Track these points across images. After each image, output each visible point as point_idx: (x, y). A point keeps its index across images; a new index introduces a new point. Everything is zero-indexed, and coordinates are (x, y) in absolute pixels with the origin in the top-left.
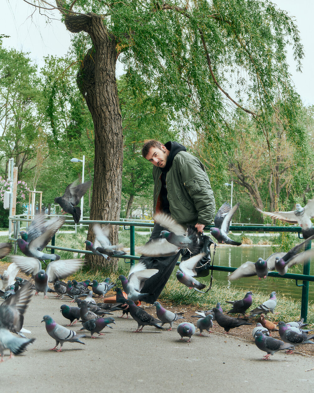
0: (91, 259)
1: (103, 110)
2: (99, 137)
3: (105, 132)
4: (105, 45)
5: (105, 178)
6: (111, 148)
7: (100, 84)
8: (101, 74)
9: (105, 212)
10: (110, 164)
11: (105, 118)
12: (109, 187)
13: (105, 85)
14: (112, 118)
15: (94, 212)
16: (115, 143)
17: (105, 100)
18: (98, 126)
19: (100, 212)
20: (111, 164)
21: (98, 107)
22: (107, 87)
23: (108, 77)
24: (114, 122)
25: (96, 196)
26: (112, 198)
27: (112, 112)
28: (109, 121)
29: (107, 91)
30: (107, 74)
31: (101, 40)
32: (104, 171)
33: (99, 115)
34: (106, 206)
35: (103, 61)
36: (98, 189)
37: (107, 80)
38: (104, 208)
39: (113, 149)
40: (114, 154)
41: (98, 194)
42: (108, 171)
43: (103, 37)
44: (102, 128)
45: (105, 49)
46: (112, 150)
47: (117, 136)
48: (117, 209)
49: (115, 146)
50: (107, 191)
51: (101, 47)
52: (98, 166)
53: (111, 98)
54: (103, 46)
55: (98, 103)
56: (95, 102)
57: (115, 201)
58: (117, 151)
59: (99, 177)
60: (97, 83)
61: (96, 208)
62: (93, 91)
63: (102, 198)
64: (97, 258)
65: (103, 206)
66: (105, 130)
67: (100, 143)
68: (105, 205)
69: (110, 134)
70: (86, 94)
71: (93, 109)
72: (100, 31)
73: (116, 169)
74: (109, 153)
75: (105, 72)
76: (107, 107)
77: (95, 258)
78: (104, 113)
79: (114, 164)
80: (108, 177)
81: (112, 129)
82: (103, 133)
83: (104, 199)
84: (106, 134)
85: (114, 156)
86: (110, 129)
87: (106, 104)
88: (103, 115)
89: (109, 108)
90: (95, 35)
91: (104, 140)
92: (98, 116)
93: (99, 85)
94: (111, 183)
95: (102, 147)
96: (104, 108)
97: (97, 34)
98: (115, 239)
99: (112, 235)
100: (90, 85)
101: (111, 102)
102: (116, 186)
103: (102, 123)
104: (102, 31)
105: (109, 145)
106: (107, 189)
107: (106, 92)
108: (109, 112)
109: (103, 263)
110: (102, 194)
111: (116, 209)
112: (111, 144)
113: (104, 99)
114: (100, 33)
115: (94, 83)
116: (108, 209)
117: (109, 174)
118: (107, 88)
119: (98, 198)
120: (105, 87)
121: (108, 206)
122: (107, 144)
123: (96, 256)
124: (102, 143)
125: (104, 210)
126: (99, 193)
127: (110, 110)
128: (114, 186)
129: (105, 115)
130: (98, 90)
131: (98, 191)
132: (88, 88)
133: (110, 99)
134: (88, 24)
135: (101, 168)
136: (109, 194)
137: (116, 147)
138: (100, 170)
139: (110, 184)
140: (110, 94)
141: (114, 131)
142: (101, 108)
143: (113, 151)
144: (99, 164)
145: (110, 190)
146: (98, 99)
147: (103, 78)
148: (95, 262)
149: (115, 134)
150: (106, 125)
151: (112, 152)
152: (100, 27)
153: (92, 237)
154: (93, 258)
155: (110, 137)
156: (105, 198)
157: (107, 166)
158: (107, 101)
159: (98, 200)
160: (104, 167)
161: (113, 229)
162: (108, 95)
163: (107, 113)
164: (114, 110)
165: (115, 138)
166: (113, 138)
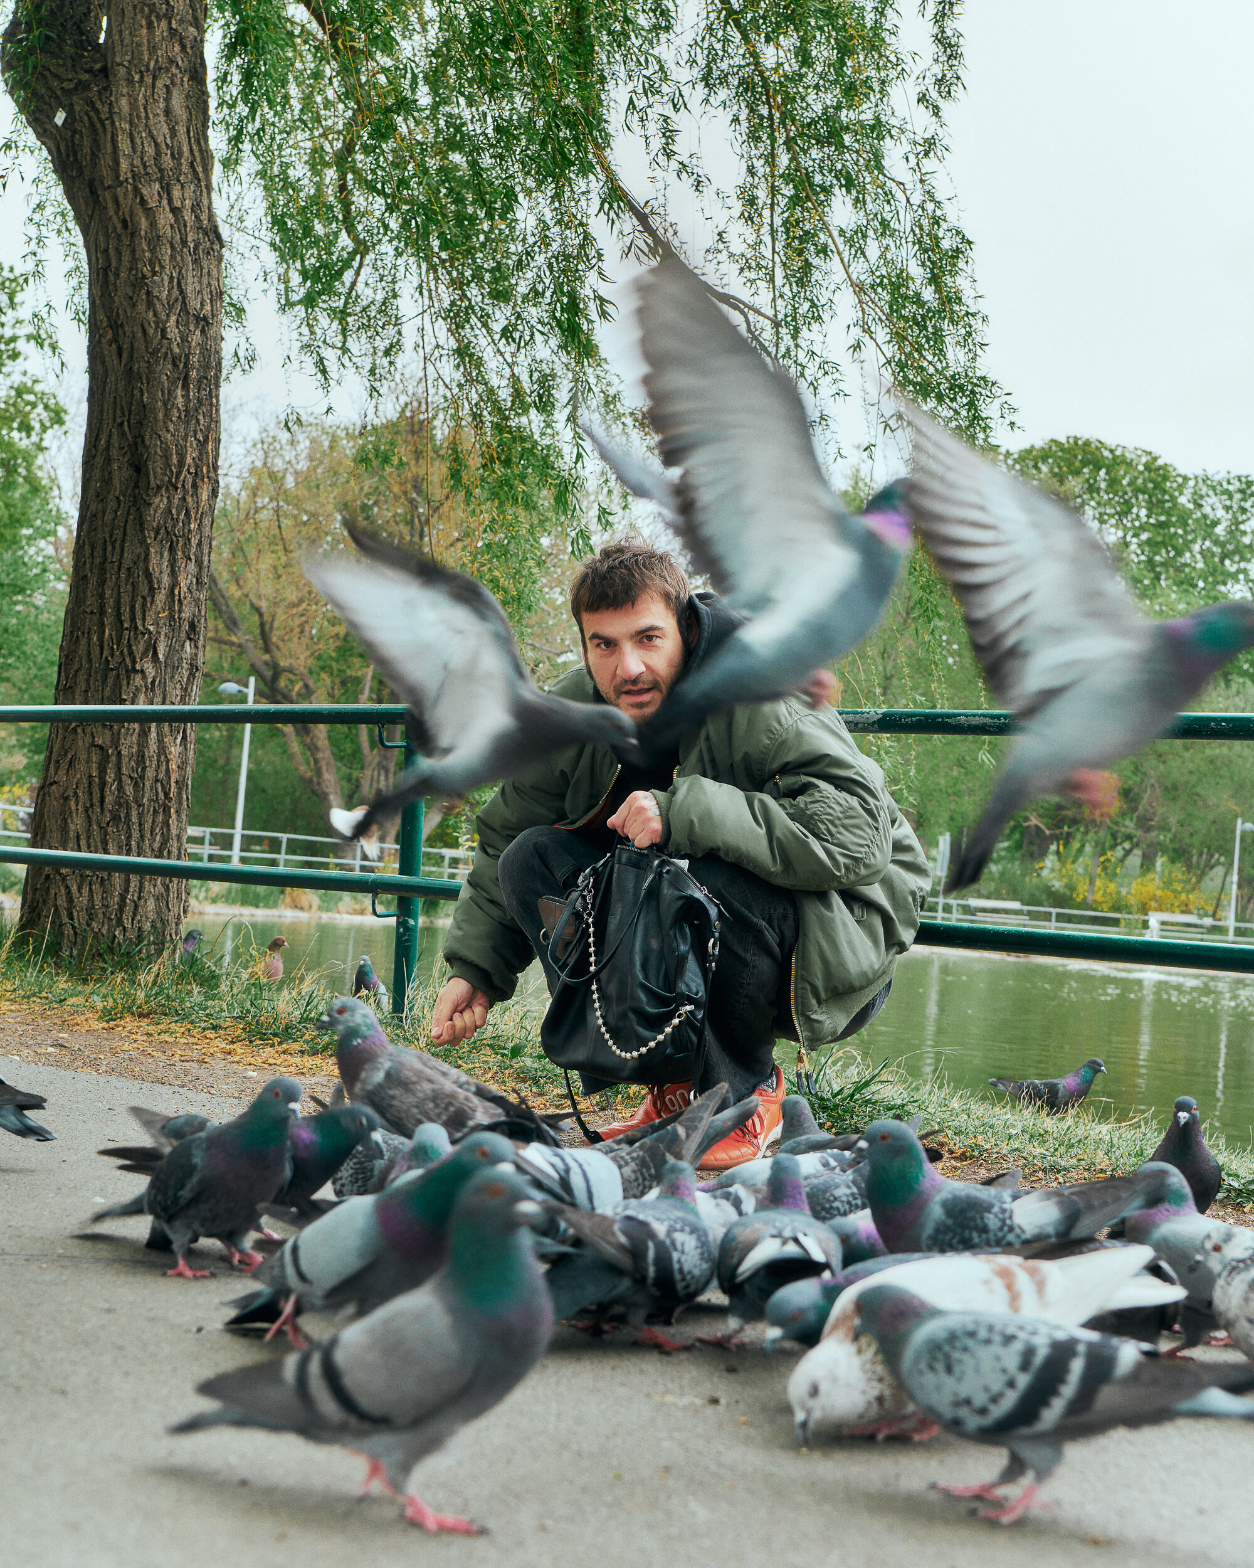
0: (62, 902)
1: (143, 202)
2: (116, 326)
3: (150, 305)
5: (141, 523)
6: (173, 382)
7: (137, 77)
8: (144, 31)
9: (138, 680)
10: (167, 457)
11: (155, 241)
12: (159, 564)
13: (160, 84)
14: (184, 242)
15: (82, 677)
16: (194, 360)
17: (158, 153)
18: (117, 275)
19: (110, 681)
20: (175, 460)
21: (121, 184)
22: (169, 91)
23: (177, 48)
24: (196, 262)
25: (91, 603)
26: (171, 617)
27: (188, 216)
28: (172, 257)
29: (167, 112)
30: (173, 32)
32: (136, 486)
33: (124, 223)
34: (144, 654)
36: (103, 571)
37: (172, 61)
38: (134, 662)
39: (185, 387)
40: (189, 415)
41: (102, 596)
42: (159, 488)
44: (134, 286)
46: (179, 392)
47: (203, 331)
48: (192, 675)
49: (194, 374)
50: (150, 582)
52: (108, 460)
53: (186, 149)
55: (124, 165)
56: (106, 160)
57: (183, 635)
58: (200, 401)
59: (108, 517)
60: (122, 71)
61: (90, 661)
62: (99, 105)
63: (126, 617)
64: (91, 899)
65: (131, 653)
66: (148, 293)
67: (120, 356)
68: (139, 648)
69: (173, 319)
70: (60, 118)
71: (93, 192)
73: (195, 486)
74: (165, 404)
75: (164, 24)
76: (167, 189)
77: (82, 901)
78: (149, 212)
79: (189, 460)
80: (155, 515)
81: (182, 292)
82: (141, 307)
83: (133, 619)
84: (155, 315)
85: (187, 423)
86: (175, 290)
87: (161, 170)
88: (144, 224)
89: (176, 193)
91: (140, 344)
92: (119, 226)
93: (130, 81)
94: (172, 550)
95: (130, 375)
96: (151, 191)
98: (178, 812)
99: (166, 795)
100: (86, 77)
101: (185, 168)
102: (192, 567)
103: (134, 260)
105: (165, 370)
106: (148, 575)
107: (162, 118)
108: (175, 211)
109: (120, 922)
110: (125, 599)
111: (186, 674)
112: (175, 365)
113: (150, 150)
115: (105, 71)
116: (150, 672)
117: (160, 502)
118: (167, 100)
119: (102, 612)
120: (161, 91)
121: (155, 654)
122: (157, 362)
123: (85, 891)
124: (131, 357)
125: (136, 671)
126: (108, 593)
127: (177, 204)
128: (181, 562)
129: (153, 224)
130: (124, 102)
131: (102, 583)
132: (68, 93)
133: (180, 153)
135: (120, 472)
136: (161, 597)
137: (200, 381)
138: (116, 482)
139: (166, 554)
140: (181, 129)
141: (194, 303)
142: (136, 190)
143: (186, 396)
144: (114, 453)
145: (166, 580)
146: (124, 145)
147: (153, 49)
148: (80, 917)
149: (197, 318)
150: (154, 273)
151: (180, 401)
153: (67, 799)
154: (70, 900)
155: (173, 332)
156: (139, 615)
157: (155, 468)
158: (167, 161)
159: (102, 626)
160: (139, 468)
161: (173, 766)
162: (173, 132)
163: (165, 219)
164: (196, 207)
165: (196, 338)
166: (184, 339)
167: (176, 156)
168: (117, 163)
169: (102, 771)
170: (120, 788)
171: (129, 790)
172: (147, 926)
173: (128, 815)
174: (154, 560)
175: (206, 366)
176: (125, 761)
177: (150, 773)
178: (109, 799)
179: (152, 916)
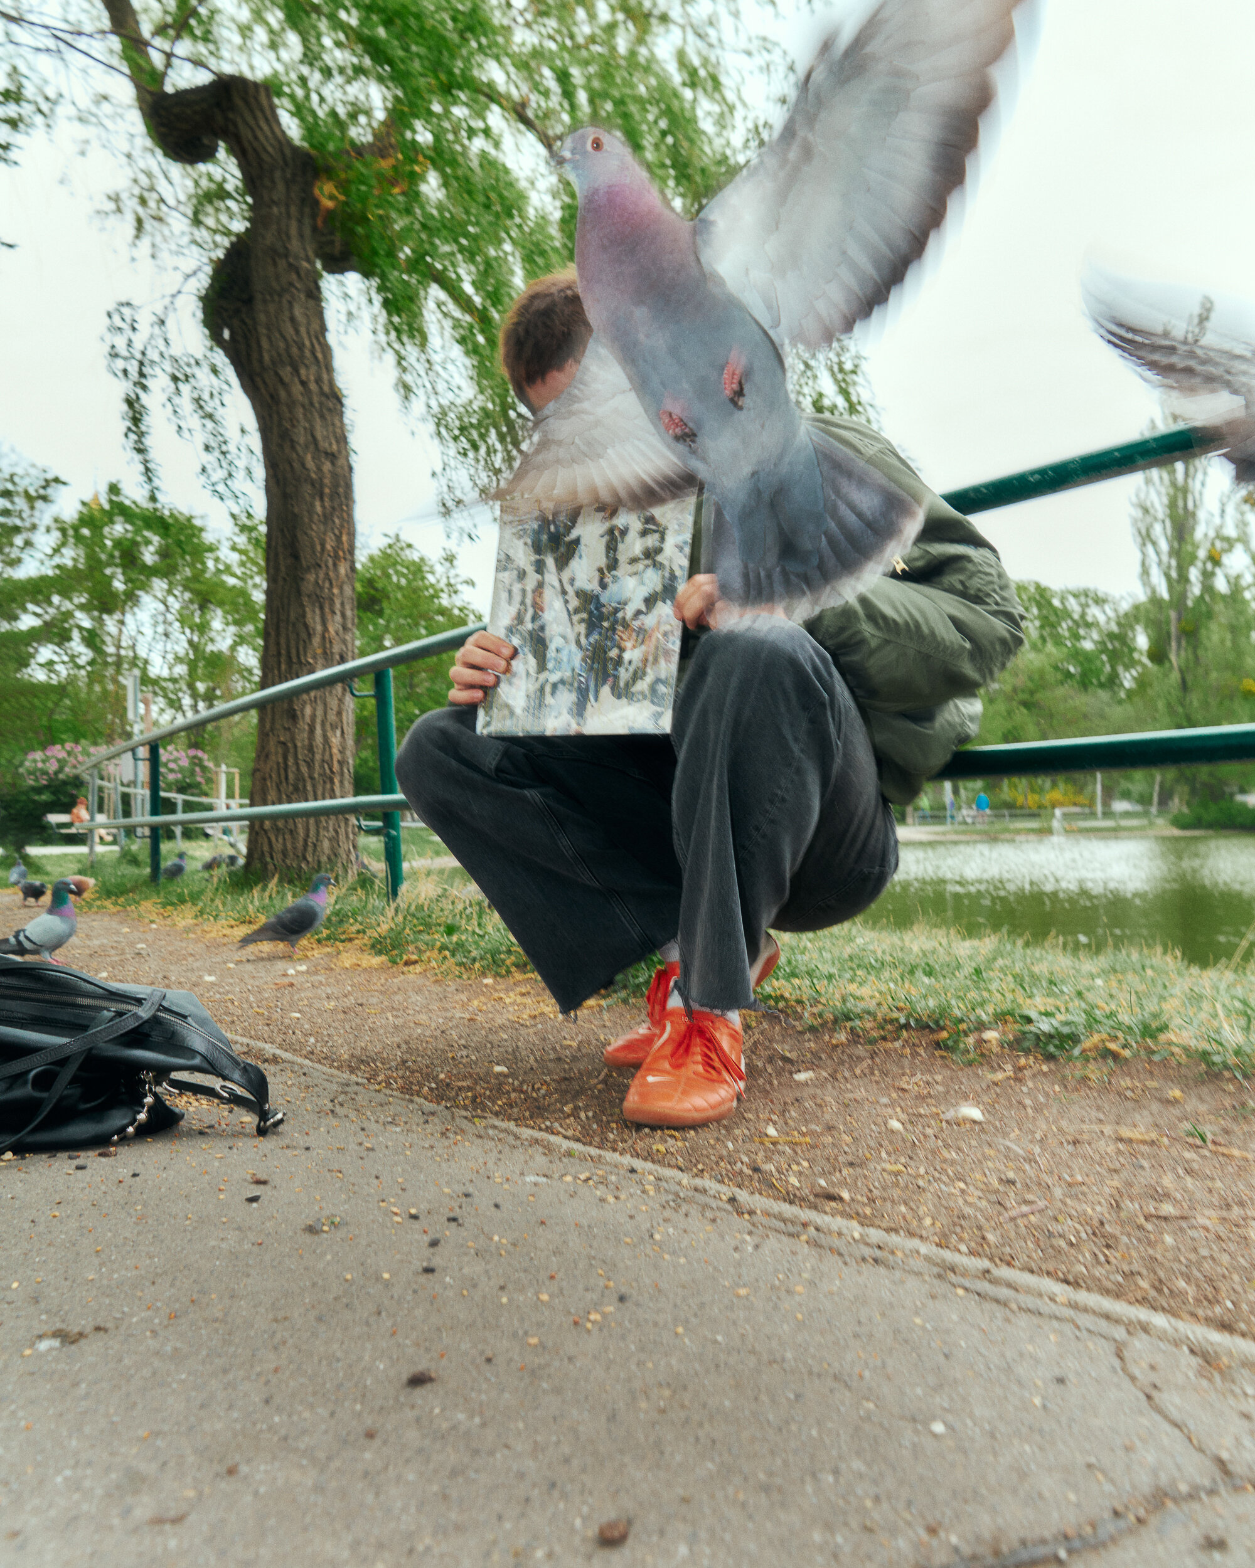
0: (266, 848)
1: (281, 379)
3: (293, 448)
4: (278, 174)
5: (299, 593)
6: (313, 497)
7: (269, 298)
10: (313, 547)
11: (292, 405)
12: (313, 619)
13: (284, 301)
14: (312, 404)
16: (327, 481)
17: (288, 346)
20: (318, 548)
21: (265, 370)
22: (291, 305)
23: (294, 276)
24: (322, 417)
25: (272, 647)
26: (325, 653)
27: (313, 386)
28: (305, 415)
29: (293, 319)
30: (290, 265)
31: (265, 157)
32: (295, 568)
33: (272, 397)
35: (274, 227)
37: (291, 284)
39: (322, 500)
40: (327, 518)
41: (278, 644)
42: (309, 568)
43: (270, 149)
44: (283, 437)
45: (281, 186)
46: (318, 503)
47: (334, 463)
49: (327, 491)
50: (308, 631)
51: (267, 182)
53: (307, 343)
54: (273, 181)
55: (266, 357)
56: (255, 356)
58: (333, 508)
60: (259, 296)
62: (248, 322)
63: (294, 655)
64: (284, 844)
69: (309, 455)
70: (226, 334)
72: (261, 129)
73: (335, 565)
74: (308, 512)
75: (284, 261)
76: (296, 371)
77: (278, 846)
78: (287, 386)
79: (328, 547)
80: (308, 585)
81: (313, 436)
82: (287, 450)
83: (298, 656)
84: (298, 454)
86: (309, 436)
87: (290, 358)
88: (283, 394)
89: (303, 372)
90: (246, 145)
93: (265, 302)
94: (322, 608)
95: (286, 496)
96: (286, 372)
97: (250, 136)
98: (341, 782)
99: (331, 770)
100: (239, 305)
101: (308, 354)
102: (338, 618)
104: (265, 128)
105: (307, 489)
106: (306, 626)
107: (288, 323)
108: (303, 383)
109: (305, 858)
110: (293, 644)
112: (313, 486)
113: (282, 345)
114: (259, 134)
115: (250, 298)
117: (310, 577)
118: (291, 310)
119: (279, 654)
120: (286, 306)
122: (302, 485)
123: (280, 840)
124: (284, 484)
126: (282, 641)
127: (304, 379)
128: (329, 616)
129: (289, 394)
130: (262, 315)
131: (278, 635)
132: (230, 317)
133: (303, 345)
134: (218, 105)
135: (284, 561)
136: (316, 641)
137: (334, 496)
138: (283, 568)
139: (318, 611)
140: (303, 330)
141: (323, 444)
142: (277, 374)
143: (323, 507)
144: (281, 550)
145: (319, 628)
146: (265, 344)
147: (277, 277)
148: (278, 857)
149: (327, 453)
150: (294, 427)
151: (319, 509)
152: (259, 114)
154: (270, 847)
155: (310, 464)
156: (302, 653)
157: (305, 555)
158: (295, 350)
159: (279, 663)
160: (296, 557)
161: (335, 751)
162: (297, 332)
163: (297, 389)
164: (319, 381)
165: (327, 466)
166: (319, 469)
167: (301, 347)
168: (261, 356)
169: (285, 758)
170: (298, 769)
171: (304, 769)
172: (324, 859)
173: (305, 787)
174: (309, 615)
175: (335, 485)
176: (299, 750)
177: (318, 757)
178: (291, 776)
179: (327, 851)
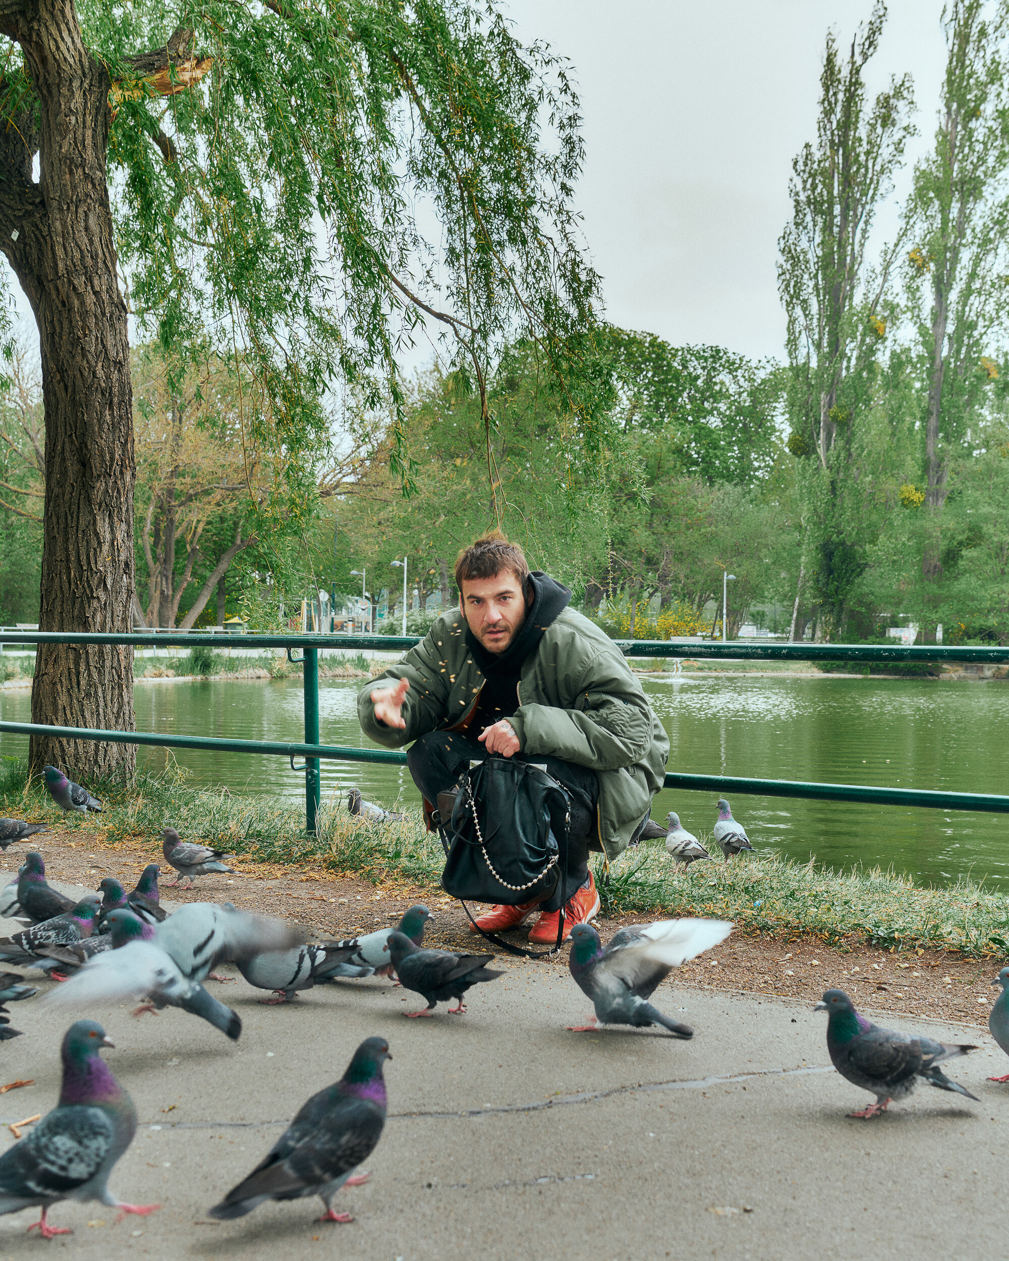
0: (57, 752)
1: (75, 289)
2: (62, 371)
3: (84, 356)
4: (76, 84)
5: (89, 501)
6: (103, 406)
7: (65, 207)
8: (68, 176)
9: (95, 603)
10: (102, 456)
11: (84, 314)
12: (103, 528)
13: (80, 210)
14: (103, 314)
15: (58, 603)
16: (115, 390)
17: (83, 257)
18: (61, 338)
19: (77, 605)
20: (108, 457)
21: (59, 278)
22: (86, 215)
23: (90, 186)
24: (112, 326)
26: (113, 560)
27: (105, 297)
28: (97, 324)
29: (87, 229)
30: (87, 176)
31: (67, 68)
32: (84, 475)
33: (63, 303)
34: (98, 586)
35: (71, 136)
36: (66, 533)
37: (87, 195)
38: (92, 592)
39: (111, 408)
40: (114, 426)
41: (67, 549)
42: (99, 476)
43: (71, 61)
44: (72, 344)
45: (78, 95)
46: (107, 412)
47: (119, 371)
48: (129, 597)
49: (116, 400)
50: (98, 538)
51: (64, 90)
52: (64, 460)
53: (100, 252)
54: (70, 89)
55: (61, 265)
56: (48, 263)
57: (121, 571)
58: (121, 417)
59: (67, 497)
60: (55, 204)
61: (62, 592)
62: (41, 226)
63: (84, 562)
64: (76, 748)
65: (89, 586)
66: (82, 349)
67: (66, 390)
68: (94, 582)
69: (100, 364)
70: (15, 235)
71: (40, 283)
72: (63, 39)
73: (122, 473)
74: (99, 421)
75: (80, 171)
76: (90, 280)
78: (79, 296)
79: (117, 457)
80: (98, 494)
81: (104, 346)
82: (79, 358)
83: (89, 564)
84: (88, 362)
85: (114, 432)
86: (100, 346)
87: (85, 267)
88: (76, 303)
89: (96, 282)
90: (47, 52)
91: (79, 382)
92: (60, 305)
93: (61, 210)
94: (110, 516)
95: (74, 402)
96: (80, 281)
97: (53, 48)
99: (119, 677)
100: (30, 207)
101: (100, 264)
102: (124, 526)
103: (71, 327)
104: (68, 40)
105: (97, 398)
106: (97, 534)
107: (83, 233)
108: (96, 293)
109: (96, 762)
110: (83, 551)
111: (125, 596)
112: (103, 394)
113: (78, 255)
114: (63, 47)
115: (42, 203)
116: (103, 597)
117: (100, 486)
118: (86, 221)
119: (68, 560)
120: (81, 215)
121: (105, 585)
122: (92, 394)
124: (74, 391)
125: (93, 598)
126: (71, 547)
127: (97, 289)
128: (117, 524)
129: (83, 303)
130: (58, 224)
131: (66, 540)
132: (19, 218)
133: (97, 255)
134: (22, 13)
135: (72, 468)
136: (106, 547)
137: (120, 404)
138: (70, 473)
139: (107, 519)
140: (96, 239)
141: (112, 353)
142: (70, 281)
143: (112, 415)
144: (67, 454)
145: (108, 536)
146: (60, 252)
147: (74, 187)
149: (115, 362)
150: (85, 335)
151: (108, 417)
152: (63, 27)
153: (54, 684)
154: (63, 750)
155: (100, 373)
156: (92, 561)
157: (96, 462)
158: (89, 261)
159: (69, 569)
160: (84, 464)
161: (122, 657)
162: (91, 242)
163: (90, 299)
164: (109, 289)
165: (115, 376)
166: (108, 377)
167: (94, 257)
168: (56, 265)
169: (77, 664)
170: (89, 675)
171: (95, 676)
172: (114, 763)
173: (96, 692)
174: (99, 523)
175: (122, 393)
176: (91, 657)
177: (108, 664)
178: (83, 682)
179: (116, 756)
